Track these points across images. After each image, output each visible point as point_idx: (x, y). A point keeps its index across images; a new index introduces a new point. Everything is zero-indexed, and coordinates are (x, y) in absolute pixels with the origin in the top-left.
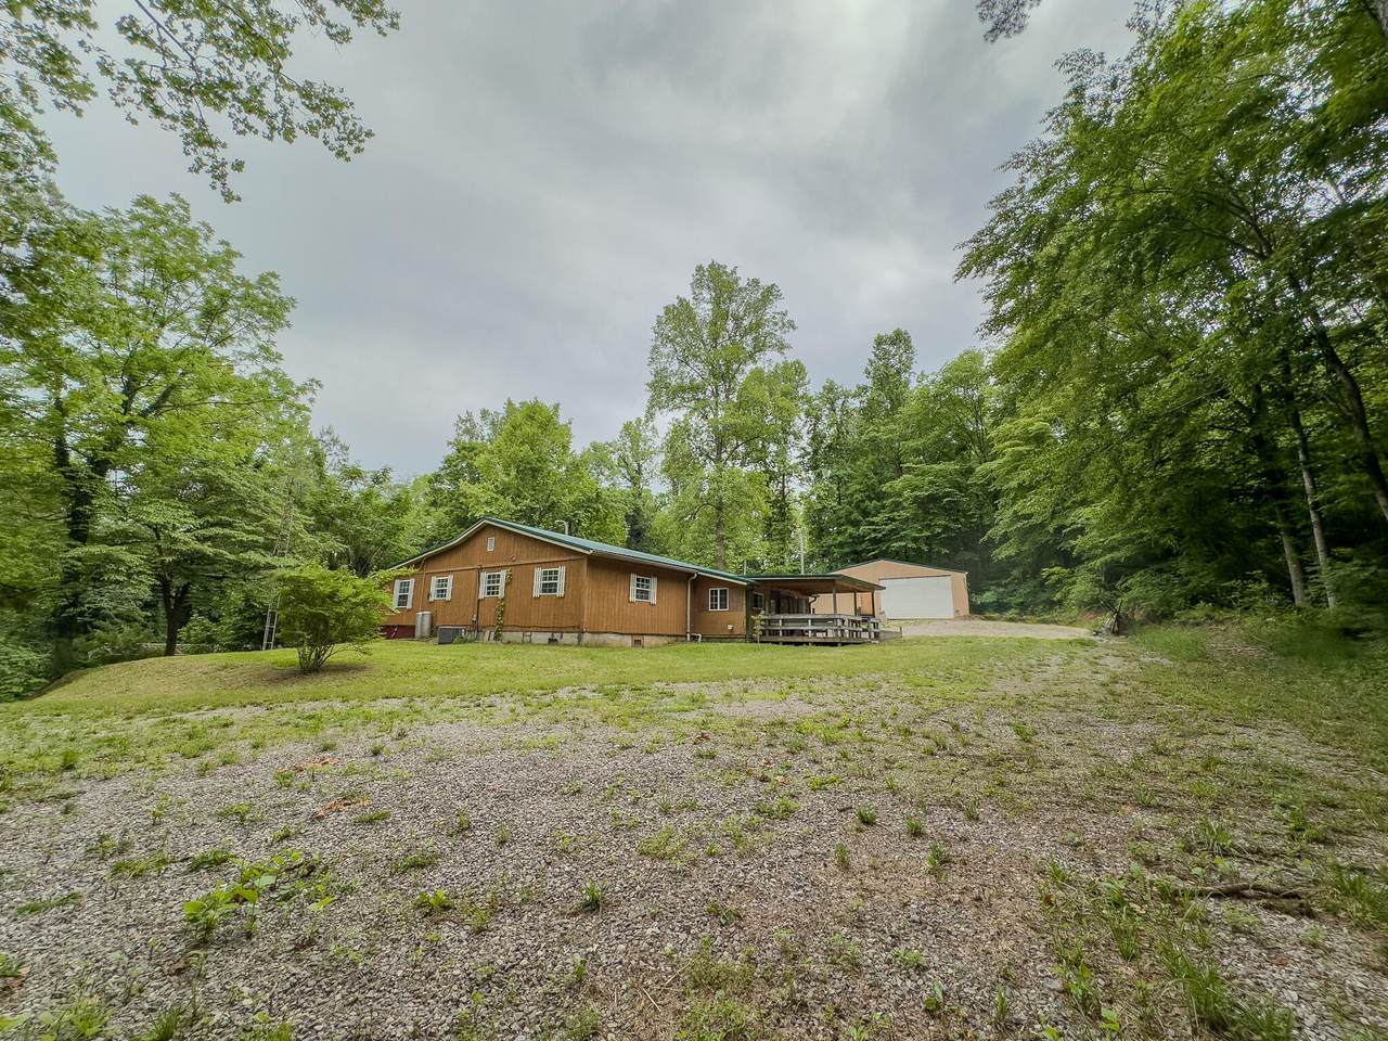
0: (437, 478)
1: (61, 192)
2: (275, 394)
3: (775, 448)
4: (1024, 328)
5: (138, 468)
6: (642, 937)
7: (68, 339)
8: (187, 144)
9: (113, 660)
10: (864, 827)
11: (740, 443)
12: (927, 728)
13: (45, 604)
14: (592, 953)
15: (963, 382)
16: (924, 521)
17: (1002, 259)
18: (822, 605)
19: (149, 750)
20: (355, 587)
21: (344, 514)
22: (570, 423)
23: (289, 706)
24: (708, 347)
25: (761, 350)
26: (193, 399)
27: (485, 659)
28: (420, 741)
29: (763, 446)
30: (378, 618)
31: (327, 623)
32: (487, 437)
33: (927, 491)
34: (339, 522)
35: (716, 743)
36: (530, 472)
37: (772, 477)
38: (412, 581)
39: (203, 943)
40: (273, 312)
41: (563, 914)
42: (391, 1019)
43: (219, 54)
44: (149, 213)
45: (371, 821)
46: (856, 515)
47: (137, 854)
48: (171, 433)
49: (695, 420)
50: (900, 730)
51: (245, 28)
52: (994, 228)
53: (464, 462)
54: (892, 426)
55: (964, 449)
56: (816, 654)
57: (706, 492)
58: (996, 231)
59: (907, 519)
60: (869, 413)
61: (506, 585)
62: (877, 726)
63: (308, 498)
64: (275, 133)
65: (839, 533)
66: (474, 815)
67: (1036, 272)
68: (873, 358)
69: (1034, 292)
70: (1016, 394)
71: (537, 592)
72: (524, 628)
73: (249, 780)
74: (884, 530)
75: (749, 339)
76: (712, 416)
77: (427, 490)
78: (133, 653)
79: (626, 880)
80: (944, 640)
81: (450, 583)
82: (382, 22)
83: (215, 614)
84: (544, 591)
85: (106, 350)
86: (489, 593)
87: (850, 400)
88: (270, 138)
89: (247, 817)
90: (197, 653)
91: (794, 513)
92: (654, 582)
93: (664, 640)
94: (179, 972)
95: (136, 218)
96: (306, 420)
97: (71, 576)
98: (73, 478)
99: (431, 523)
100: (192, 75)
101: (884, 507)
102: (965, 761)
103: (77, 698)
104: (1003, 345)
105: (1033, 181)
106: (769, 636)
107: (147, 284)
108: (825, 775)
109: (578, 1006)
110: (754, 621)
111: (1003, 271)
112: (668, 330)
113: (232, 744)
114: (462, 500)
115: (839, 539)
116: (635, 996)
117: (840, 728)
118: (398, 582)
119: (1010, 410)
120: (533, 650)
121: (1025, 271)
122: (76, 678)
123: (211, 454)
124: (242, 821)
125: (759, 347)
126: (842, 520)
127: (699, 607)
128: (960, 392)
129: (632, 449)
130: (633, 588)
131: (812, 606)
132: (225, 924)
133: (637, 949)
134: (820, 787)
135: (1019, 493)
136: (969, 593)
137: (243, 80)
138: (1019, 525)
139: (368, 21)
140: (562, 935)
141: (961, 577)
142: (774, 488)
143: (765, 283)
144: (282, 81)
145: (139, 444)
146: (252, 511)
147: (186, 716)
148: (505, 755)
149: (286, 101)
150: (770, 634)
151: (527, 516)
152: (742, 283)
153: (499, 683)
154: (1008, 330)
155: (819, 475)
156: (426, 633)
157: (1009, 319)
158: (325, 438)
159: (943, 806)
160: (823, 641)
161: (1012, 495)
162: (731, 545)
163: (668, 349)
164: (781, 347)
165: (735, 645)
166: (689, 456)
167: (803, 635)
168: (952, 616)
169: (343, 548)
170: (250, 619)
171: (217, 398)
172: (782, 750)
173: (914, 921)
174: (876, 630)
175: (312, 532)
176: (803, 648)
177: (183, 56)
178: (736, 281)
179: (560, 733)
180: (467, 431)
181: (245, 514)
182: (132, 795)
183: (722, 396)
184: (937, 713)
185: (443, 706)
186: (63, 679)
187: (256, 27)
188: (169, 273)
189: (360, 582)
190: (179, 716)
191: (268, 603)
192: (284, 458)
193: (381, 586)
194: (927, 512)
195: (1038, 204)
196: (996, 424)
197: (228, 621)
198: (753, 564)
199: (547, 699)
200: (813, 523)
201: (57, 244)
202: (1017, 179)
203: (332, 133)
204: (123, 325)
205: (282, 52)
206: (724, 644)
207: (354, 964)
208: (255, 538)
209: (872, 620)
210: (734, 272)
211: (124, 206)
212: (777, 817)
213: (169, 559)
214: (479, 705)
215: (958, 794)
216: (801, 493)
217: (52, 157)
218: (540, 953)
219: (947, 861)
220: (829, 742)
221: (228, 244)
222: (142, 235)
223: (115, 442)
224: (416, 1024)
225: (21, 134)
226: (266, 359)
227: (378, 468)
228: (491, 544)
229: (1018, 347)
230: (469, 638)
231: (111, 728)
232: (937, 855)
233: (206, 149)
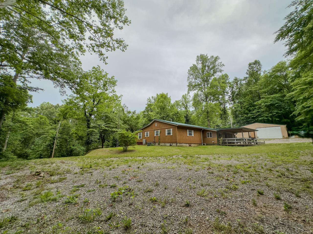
0: (144, 112)
1: (83, 69)
2: (115, 99)
3: (221, 97)
4: (301, 51)
5: (96, 115)
6: (200, 214)
7: (85, 94)
8: (99, 56)
9: (95, 149)
10: (260, 195)
11: (212, 96)
12: (278, 169)
13: (85, 139)
14: (189, 216)
15: (280, 71)
16: (269, 111)
17: (291, 33)
18: (239, 135)
19: (102, 165)
20: (131, 135)
21: (128, 120)
22: (170, 97)
23: (122, 158)
24: (201, 75)
25: (215, 73)
26: (103, 101)
27: (157, 149)
28: (146, 166)
29: (218, 96)
30: (136, 141)
31: (127, 142)
32: (153, 102)
33: (269, 103)
34: (127, 122)
35: (213, 170)
36: (163, 108)
37: (221, 104)
38: (141, 133)
39: (114, 201)
40: (114, 83)
41: (181, 206)
42: (148, 222)
43: (103, 38)
44: (94, 70)
45: (139, 182)
46: (247, 111)
47: (102, 183)
48: (100, 108)
49: (200, 92)
50: (268, 169)
51: (106, 32)
52: (287, 25)
53: (149, 108)
54: (256, 86)
55: (282, 90)
56: (238, 148)
57: (204, 109)
58: (288, 26)
59: (263, 111)
60: (248, 84)
61: (160, 133)
62: (260, 168)
63: (122, 118)
64: (112, 50)
65: (242, 116)
66: (159, 182)
67: (304, 34)
68: (248, 69)
69: (304, 40)
70: (300, 71)
71: (166, 135)
72: (165, 142)
73: (118, 172)
74: (256, 115)
75: (212, 71)
76: (204, 91)
77: (143, 114)
78: (97, 148)
79: (195, 201)
80: (280, 144)
81: (149, 133)
82: (128, 23)
83: (108, 140)
84: (168, 134)
85: (90, 95)
86: (156, 135)
87: (242, 81)
88: (112, 51)
89: (118, 179)
90: (107, 148)
91: (228, 112)
92: (193, 131)
93: (197, 145)
94: (111, 206)
95: (93, 71)
96: (120, 103)
97: (88, 134)
98: (87, 117)
99: (144, 121)
100: (99, 43)
101: (255, 109)
102: (292, 179)
103: (91, 155)
104: (294, 57)
105: (300, 7)
106: (224, 144)
107: (95, 82)
108: (245, 180)
109: (187, 228)
110: (219, 140)
111: (291, 36)
112: (191, 72)
113: (114, 165)
114: (149, 116)
115: (242, 118)
116: (200, 228)
117: (248, 168)
118: (139, 133)
119: (298, 76)
120: (166, 147)
121: (300, 35)
122: (90, 152)
123: (106, 111)
124: (117, 179)
125: (215, 72)
126: (243, 113)
127: (204, 137)
128: (279, 74)
129: (185, 101)
130: (188, 133)
131: (236, 136)
132: (117, 198)
133: (199, 217)
134: (245, 183)
135: (304, 100)
136: (287, 131)
137: (107, 42)
138: (305, 110)
139: (126, 24)
140: (181, 211)
141: (284, 127)
142: (222, 107)
143: (215, 56)
144: (113, 40)
145: (96, 110)
146: (113, 121)
147: (106, 159)
148: (164, 170)
149: (114, 43)
150: (224, 143)
151: (163, 118)
152: (209, 58)
153: (160, 154)
154: (295, 53)
155: (235, 102)
156: (145, 144)
157: (295, 50)
158: (124, 106)
159: (287, 192)
160: (240, 145)
161: (301, 101)
162: (211, 121)
163: (192, 76)
164: (221, 71)
165: (215, 146)
166: (199, 101)
167: (234, 143)
168: (282, 138)
169: (128, 127)
170: (114, 141)
171: (106, 101)
172: (232, 173)
173: (281, 223)
174: (256, 142)
175: (123, 124)
176: (234, 147)
177: (98, 40)
178: (207, 57)
179: (175, 166)
180: (149, 101)
181: (112, 122)
182: (100, 173)
183: (206, 86)
184: (280, 165)
185: (150, 159)
186: (88, 152)
187: (108, 32)
188: (98, 79)
189: (132, 134)
190: (105, 159)
191: (117, 138)
192: (117, 110)
193: (136, 134)
194: (270, 109)
195: (304, 13)
196: (293, 81)
197: (111, 142)
198: (218, 126)
199: (171, 158)
200: (234, 114)
201: (83, 78)
202: (295, 8)
203: (121, 47)
204: (92, 90)
205: (112, 34)
206: (212, 146)
207: (140, 210)
208: (114, 126)
209: (255, 139)
210: (206, 55)
211: (91, 69)
212: (233, 190)
213: (101, 131)
214: (157, 159)
215: (291, 189)
216: (230, 107)
217: (81, 64)
218: (177, 214)
219: (290, 208)
220: (245, 171)
221: (106, 72)
222: (94, 73)
223: (92, 110)
224: (153, 224)
225: (77, 61)
226: (113, 92)
227: (134, 111)
228: (156, 124)
229: (299, 57)
230: (153, 145)
231: (96, 161)
232: (286, 206)
233: (102, 56)
